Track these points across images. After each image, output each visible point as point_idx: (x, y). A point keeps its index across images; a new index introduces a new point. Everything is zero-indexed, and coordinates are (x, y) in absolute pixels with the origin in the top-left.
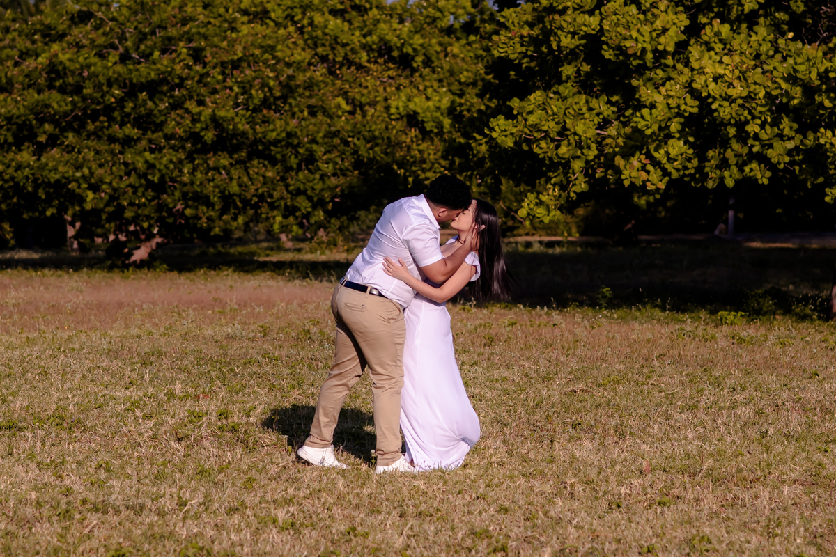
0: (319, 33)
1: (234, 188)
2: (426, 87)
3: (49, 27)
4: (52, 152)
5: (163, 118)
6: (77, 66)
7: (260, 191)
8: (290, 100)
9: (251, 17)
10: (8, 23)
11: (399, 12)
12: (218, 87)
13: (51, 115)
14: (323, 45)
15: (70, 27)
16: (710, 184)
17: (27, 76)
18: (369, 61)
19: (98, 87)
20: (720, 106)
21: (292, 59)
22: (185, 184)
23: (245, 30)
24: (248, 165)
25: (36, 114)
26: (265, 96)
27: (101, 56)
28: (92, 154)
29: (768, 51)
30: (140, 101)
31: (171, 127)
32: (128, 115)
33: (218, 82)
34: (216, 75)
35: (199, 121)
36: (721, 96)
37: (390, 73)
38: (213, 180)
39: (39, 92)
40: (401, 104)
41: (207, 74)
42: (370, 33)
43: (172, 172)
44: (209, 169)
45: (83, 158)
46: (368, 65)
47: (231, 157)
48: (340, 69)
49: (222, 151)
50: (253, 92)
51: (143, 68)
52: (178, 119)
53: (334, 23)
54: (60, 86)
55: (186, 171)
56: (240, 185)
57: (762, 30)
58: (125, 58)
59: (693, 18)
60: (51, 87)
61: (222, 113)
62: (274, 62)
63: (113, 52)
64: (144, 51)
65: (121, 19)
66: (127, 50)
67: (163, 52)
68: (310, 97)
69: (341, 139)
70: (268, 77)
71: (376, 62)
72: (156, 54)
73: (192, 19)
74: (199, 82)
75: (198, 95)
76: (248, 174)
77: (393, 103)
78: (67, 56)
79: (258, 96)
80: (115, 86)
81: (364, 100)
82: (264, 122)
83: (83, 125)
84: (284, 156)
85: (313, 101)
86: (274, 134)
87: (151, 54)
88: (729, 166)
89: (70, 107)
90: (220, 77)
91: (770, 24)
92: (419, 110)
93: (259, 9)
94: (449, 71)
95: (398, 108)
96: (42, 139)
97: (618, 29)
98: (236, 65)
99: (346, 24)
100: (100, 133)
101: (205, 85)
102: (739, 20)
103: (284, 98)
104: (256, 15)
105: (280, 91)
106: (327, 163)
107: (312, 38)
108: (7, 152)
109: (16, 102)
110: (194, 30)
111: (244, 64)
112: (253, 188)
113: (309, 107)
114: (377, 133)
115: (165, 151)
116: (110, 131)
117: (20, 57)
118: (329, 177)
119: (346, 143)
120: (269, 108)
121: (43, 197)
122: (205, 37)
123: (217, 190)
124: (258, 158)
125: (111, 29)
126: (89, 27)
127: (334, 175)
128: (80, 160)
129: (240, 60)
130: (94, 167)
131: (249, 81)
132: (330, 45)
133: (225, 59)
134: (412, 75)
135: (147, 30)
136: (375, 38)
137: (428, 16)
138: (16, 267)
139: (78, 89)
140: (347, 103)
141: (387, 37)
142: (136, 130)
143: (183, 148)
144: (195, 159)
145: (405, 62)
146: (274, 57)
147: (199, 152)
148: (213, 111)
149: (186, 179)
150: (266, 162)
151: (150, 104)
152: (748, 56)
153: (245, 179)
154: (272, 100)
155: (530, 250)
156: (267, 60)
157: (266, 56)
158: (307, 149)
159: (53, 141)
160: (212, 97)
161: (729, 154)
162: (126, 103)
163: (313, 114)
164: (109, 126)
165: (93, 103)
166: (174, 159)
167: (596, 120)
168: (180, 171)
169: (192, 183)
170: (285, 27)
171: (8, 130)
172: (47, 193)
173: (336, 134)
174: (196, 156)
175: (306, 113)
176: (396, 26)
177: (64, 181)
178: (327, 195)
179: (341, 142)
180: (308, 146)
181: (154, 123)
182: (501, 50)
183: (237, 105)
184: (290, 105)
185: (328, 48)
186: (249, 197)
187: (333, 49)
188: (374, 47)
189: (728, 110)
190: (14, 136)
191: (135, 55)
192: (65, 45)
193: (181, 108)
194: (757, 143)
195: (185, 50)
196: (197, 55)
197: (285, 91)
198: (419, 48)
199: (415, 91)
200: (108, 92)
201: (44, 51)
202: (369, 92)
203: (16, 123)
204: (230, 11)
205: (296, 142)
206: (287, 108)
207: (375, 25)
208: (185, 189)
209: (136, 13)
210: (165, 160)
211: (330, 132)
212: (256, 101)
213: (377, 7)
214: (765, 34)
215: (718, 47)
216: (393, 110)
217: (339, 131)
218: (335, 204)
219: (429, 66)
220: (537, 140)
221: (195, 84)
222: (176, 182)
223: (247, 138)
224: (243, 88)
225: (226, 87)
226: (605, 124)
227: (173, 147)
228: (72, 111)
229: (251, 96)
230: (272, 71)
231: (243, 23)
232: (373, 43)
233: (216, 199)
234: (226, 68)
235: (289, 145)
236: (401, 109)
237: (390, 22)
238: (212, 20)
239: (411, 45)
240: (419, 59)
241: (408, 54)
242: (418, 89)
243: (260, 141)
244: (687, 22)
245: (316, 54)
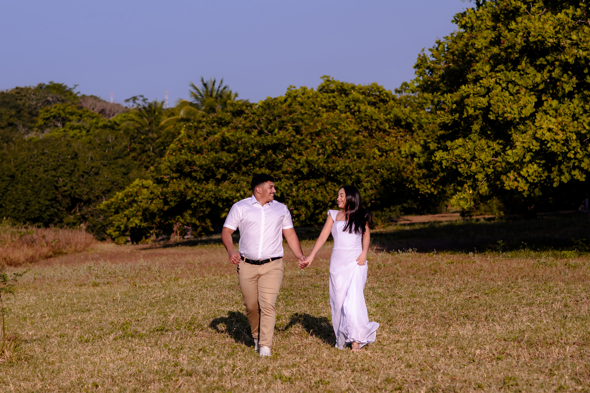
0: (363, 115)
1: (319, 198)
2: (420, 140)
3: (221, 119)
4: (225, 184)
5: (281, 163)
6: (236, 138)
7: (333, 199)
8: (347, 151)
9: (328, 109)
10: (200, 119)
11: (404, 101)
12: (309, 146)
13: (223, 164)
14: (366, 121)
15: (232, 119)
16: (555, 185)
17: (210, 145)
18: (390, 128)
19: (246, 149)
20: (552, 145)
21: (347, 130)
22: (294, 197)
23: (325, 115)
24: (326, 185)
25: (215, 164)
26: (333, 149)
27: (248, 132)
28: (245, 183)
29: (579, 111)
30: (269, 155)
31: (285, 167)
32: (263, 162)
33: (309, 143)
34: (307, 139)
35: (300, 163)
36: (551, 140)
37: (401, 133)
38: (308, 194)
39: (216, 153)
40: (407, 149)
41: (303, 140)
42: (389, 113)
43: (287, 190)
44: (305, 189)
45: (241, 186)
46: (389, 130)
47: (317, 182)
48: (375, 133)
49: (312, 178)
50: (327, 147)
51: (269, 138)
52: (289, 163)
53: (370, 109)
54: (228, 149)
55: (294, 190)
56: (322, 196)
57: (576, 101)
58: (260, 133)
59: (539, 98)
60: (223, 150)
61: (311, 158)
62: (337, 131)
63: (254, 130)
64: (270, 129)
65: (258, 113)
66: (262, 129)
67: (280, 129)
68: (358, 149)
69: (374, 170)
70: (334, 139)
71: (393, 129)
72: (276, 130)
73: (295, 112)
74: (299, 143)
75: (299, 150)
76: (326, 190)
77: (402, 149)
78: (230, 134)
79: (329, 149)
80: (256, 148)
81: (387, 148)
82: (333, 163)
83: (240, 169)
84: (344, 180)
85: (359, 151)
86: (339, 168)
87: (274, 130)
88: (564, 173)
89: (232, 160)
90: (310, 141)
91: (581, 98)
92: (416, 152)
93: (332, 104)
94: (432, 131)
95: (405, 151)
96: (219, 176)
97: (499, 104)
98: (318, 134)
99: (377, 109)
100: (249, 173)
101: (302, 145)
102: (564, 96)
103: (344, 150)
104: (330, 107)
105: (342, 146)
106: (367, 183)
107: (359, 118)
108: (201, 184)
109: (204, 158)
110: (295, 117)
111: (322, 133)
112: (329, 197)
113: (357, 154)
114: (393, 166)
115: (283, 180)
116: (255, 171)
117: (207, 135)
118: (368, 190)
119: (377, 172)
120: (336, 155)
121: (221, 206)
122: (302, 121)
123: (311, 199)
124: (331, 181)
125: (253, 118)
126: (241, 118)
127: (371, 188)
128: (239, 187)
129: (320, 131)
130: (246, 190)
131: (324, 142)
132: (369, 120)
133: (312, 131)
134: (412, 135)
135: (271, 118)
136: (392, 115)
137: (419, 103)
138: (210, 243)
139: (236, 150)
140: (379, 151)
141: (398, 115)
142: (268, 170)
143: (292, 178)
144: (298, 184)
145: (408, 127)
146: (337, 129)
147: (300, 179)
148: (307, 158)
149: (294, 194)
150: (335, 184)
151: (274, 156)
152: (569, 115)
153: (325, 193)
154: (337, 151)
155: (478, 223)
156: (334, 131)
157: (333, 129)
158: (356, 176)
159: (224, 178)
160: (306, 151)
161: (563, 167)
162: (261, 157)
163: (359, 157)
164: (254, 168)
165: (243, 156)
166: (288, 184)
167: (492, 152)
168: (291, 190)
169: (298, 196)
170: (345, 113)
171: (201, 172)
172: (223, 204)
173: (371, 167)
174: (299, 182)
175: (355, 157)
176: (403, 109)
177: (230, 198)
178: (367, 199)
179: (374, 171)
180: (357, 174)
181: (276, 166)
182: (442, 119)
183: (319, 154)
184: (347, 153)
185: (368, 122)
186: (327, 202)
187: (370, 123)
188: (392, 120)
189: (556, 147)
190: (204, 176)
191: (266, 132)
192: (230, 128)
193: (291, 157)
194: (576, 161)
195: (291, 128)
196: (298, 130)
197: (344, 146)
198: (415, 119)
199: (414, 142)
200: (251, 151)
201: (219, 131)
202: (390, 144)
203: (205, 169)
204: (317, 106)
205: (350, 172)
206: (345, 155)
207: (392, 109)
208: (294, 199)
209: (265, 110)
210: (283, 185)
211: (368, 166)
212: (329, 152)
213: (393, 99)
214: (578, 102)
215: (551, 112)
216: (403, 153)
217: (373, 166)
218: (372, 203)
219: (421, 129)
220: (460, 164)
221: (297, 145)
222: (289, 196)
223: (325, 171)
224: (322, 145)
225: (313, 146)
226: (496, 155)
227: (287, 178)
228: (234, 161)
229: (326, 149)
230: (336, 136)
231: (323, 112)
232: (391, 118)
233: (310, 203)
234: (312, 136)
235: (347, 174)
236: (407, 152)
237: (400, 107)
238: (307, 112)
239: (411, 118)
240: (415, 126)
241: (410, 123)
242: (416, 141)
243: (331, 172)
244: (536, 100)
245: (362, 126)
